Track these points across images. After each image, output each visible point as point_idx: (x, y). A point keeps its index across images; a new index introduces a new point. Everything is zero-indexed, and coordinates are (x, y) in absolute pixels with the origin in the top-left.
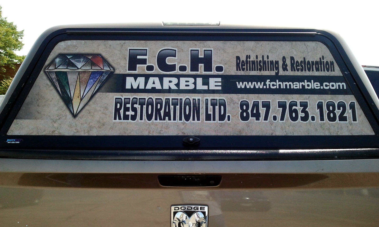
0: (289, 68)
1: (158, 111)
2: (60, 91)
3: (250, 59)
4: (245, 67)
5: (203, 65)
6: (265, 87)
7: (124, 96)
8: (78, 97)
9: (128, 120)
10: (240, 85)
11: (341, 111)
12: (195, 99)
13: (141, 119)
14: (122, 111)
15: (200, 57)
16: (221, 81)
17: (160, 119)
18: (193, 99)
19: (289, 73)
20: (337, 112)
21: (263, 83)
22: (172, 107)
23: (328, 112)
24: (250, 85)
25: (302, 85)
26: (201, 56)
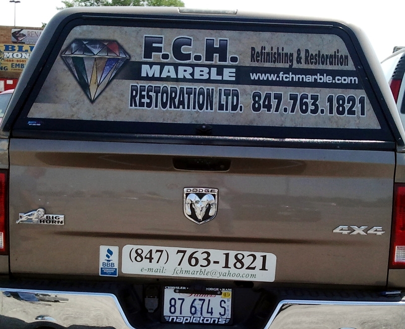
0: (303, 61)
1: (173, 99)
2: (77, 77)
3: (265, 50)
4: (260, 58)
5: (218, 55)
6: (278, 79)
7: (139, 84)
8: (95, 83)
9: (144, 107)
10: (254, 77)
11: (350, 105)
12: (209, 89)
13: (156, 106)
14: (137, 98)
15: (215, 46)
16: (235, 71)
17: (175, 107)
18: (207, 89)
19: (303, 66)
20: (347, 106)
21: (276, 75)
22: (186, 96)
23: (337, 105)
24: (263, 77)
25: (315, 78)
26: (217, 46)
